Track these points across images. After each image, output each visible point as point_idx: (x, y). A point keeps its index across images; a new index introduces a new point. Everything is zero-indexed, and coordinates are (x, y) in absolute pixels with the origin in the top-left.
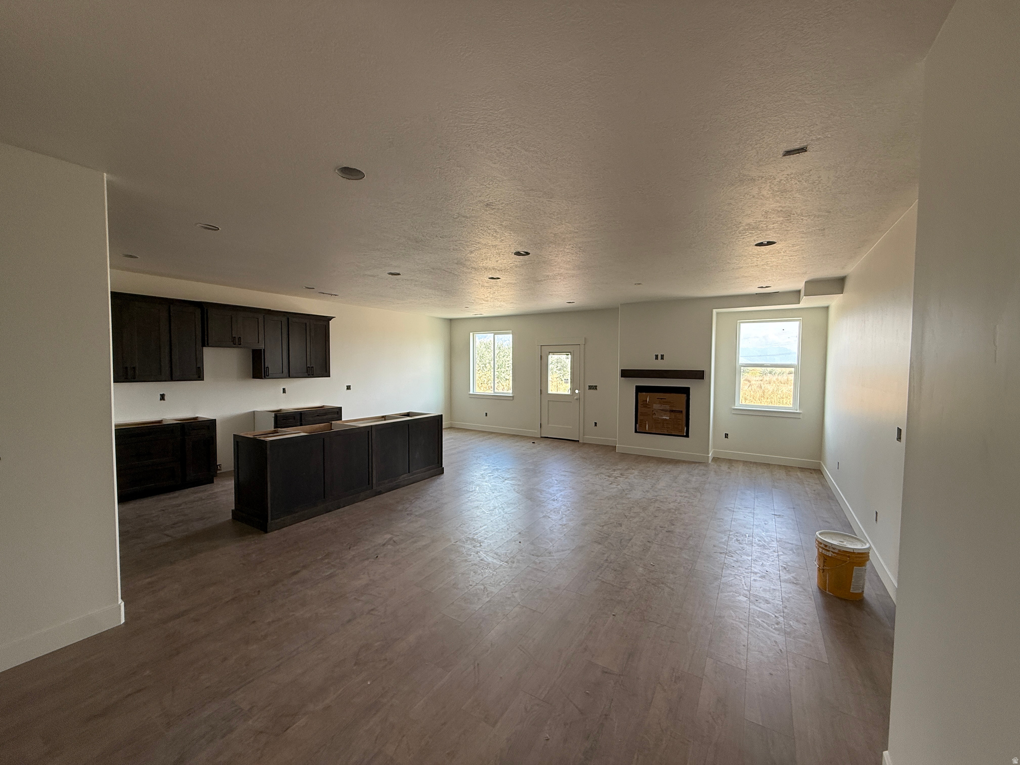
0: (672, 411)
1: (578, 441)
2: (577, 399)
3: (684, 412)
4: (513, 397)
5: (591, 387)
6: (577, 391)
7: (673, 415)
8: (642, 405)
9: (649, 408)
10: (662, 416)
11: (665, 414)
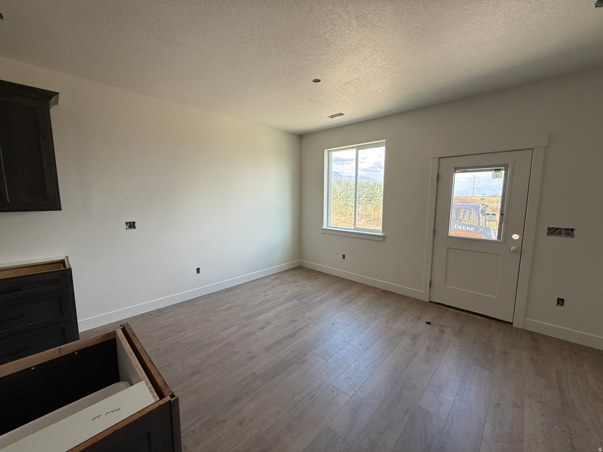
1: (511, 323)
2: (514, 251)
4: (384, 237)
5: (554, 231)
6: (515, 237)
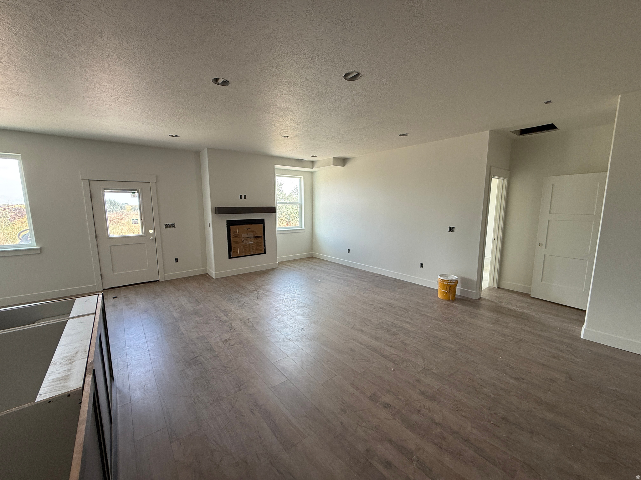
0: (255, 237)
1: (159, 281)
2: (152, 240)
3: (263, 237)
4: (40, 249)
5: (167, 226)
6: (151, 231)
7: (256, 239)
8: (233, 235)
9: (239, 237)
10: (249, 242)
11: (250, 240)
